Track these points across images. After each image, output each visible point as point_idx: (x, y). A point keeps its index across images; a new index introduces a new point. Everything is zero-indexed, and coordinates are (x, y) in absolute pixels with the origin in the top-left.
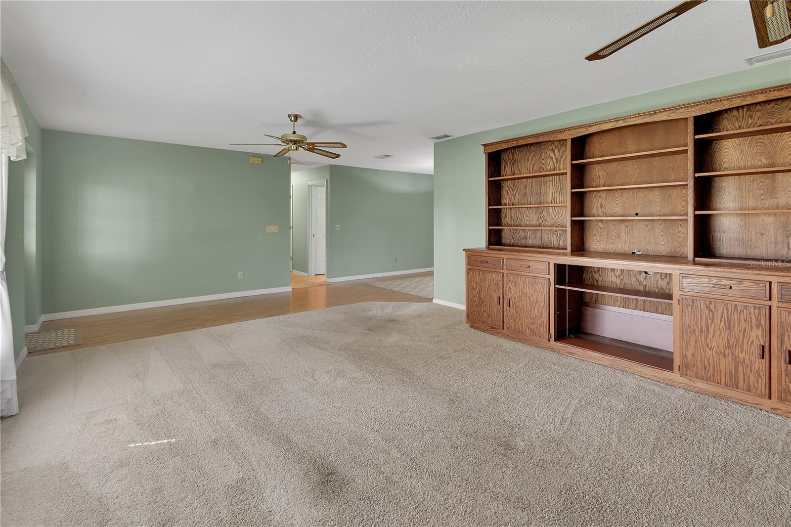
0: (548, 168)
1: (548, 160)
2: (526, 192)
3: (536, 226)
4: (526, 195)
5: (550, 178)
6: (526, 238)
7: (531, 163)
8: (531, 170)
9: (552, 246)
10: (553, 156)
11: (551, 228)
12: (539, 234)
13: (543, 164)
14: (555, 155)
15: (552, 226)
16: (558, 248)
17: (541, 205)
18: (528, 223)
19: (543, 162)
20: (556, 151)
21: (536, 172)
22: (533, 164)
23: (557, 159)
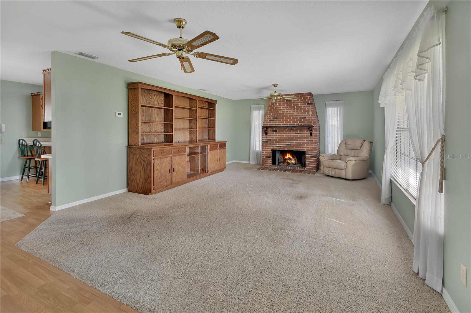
0: (153, 104)
1: (153, 100)
2: (143, 114)
3: (148, 133)
4: (143, 115)
5: (153, 109)
6: (143, 139)
7: (145, 99)
8: (146, 102)
9: (154, 142)
10: (154, 98)
11: (154, 134)
12: (149, 137)
13: (151, 101)
14: (155, 98)
15: (155, 132)
16: (157, 143)
17: (150, 122)
18: (144, 131)
19: (151, 100)
20: (156, 96)
21: (148, 104)
22: (147, 100)
23: (156, 100)
